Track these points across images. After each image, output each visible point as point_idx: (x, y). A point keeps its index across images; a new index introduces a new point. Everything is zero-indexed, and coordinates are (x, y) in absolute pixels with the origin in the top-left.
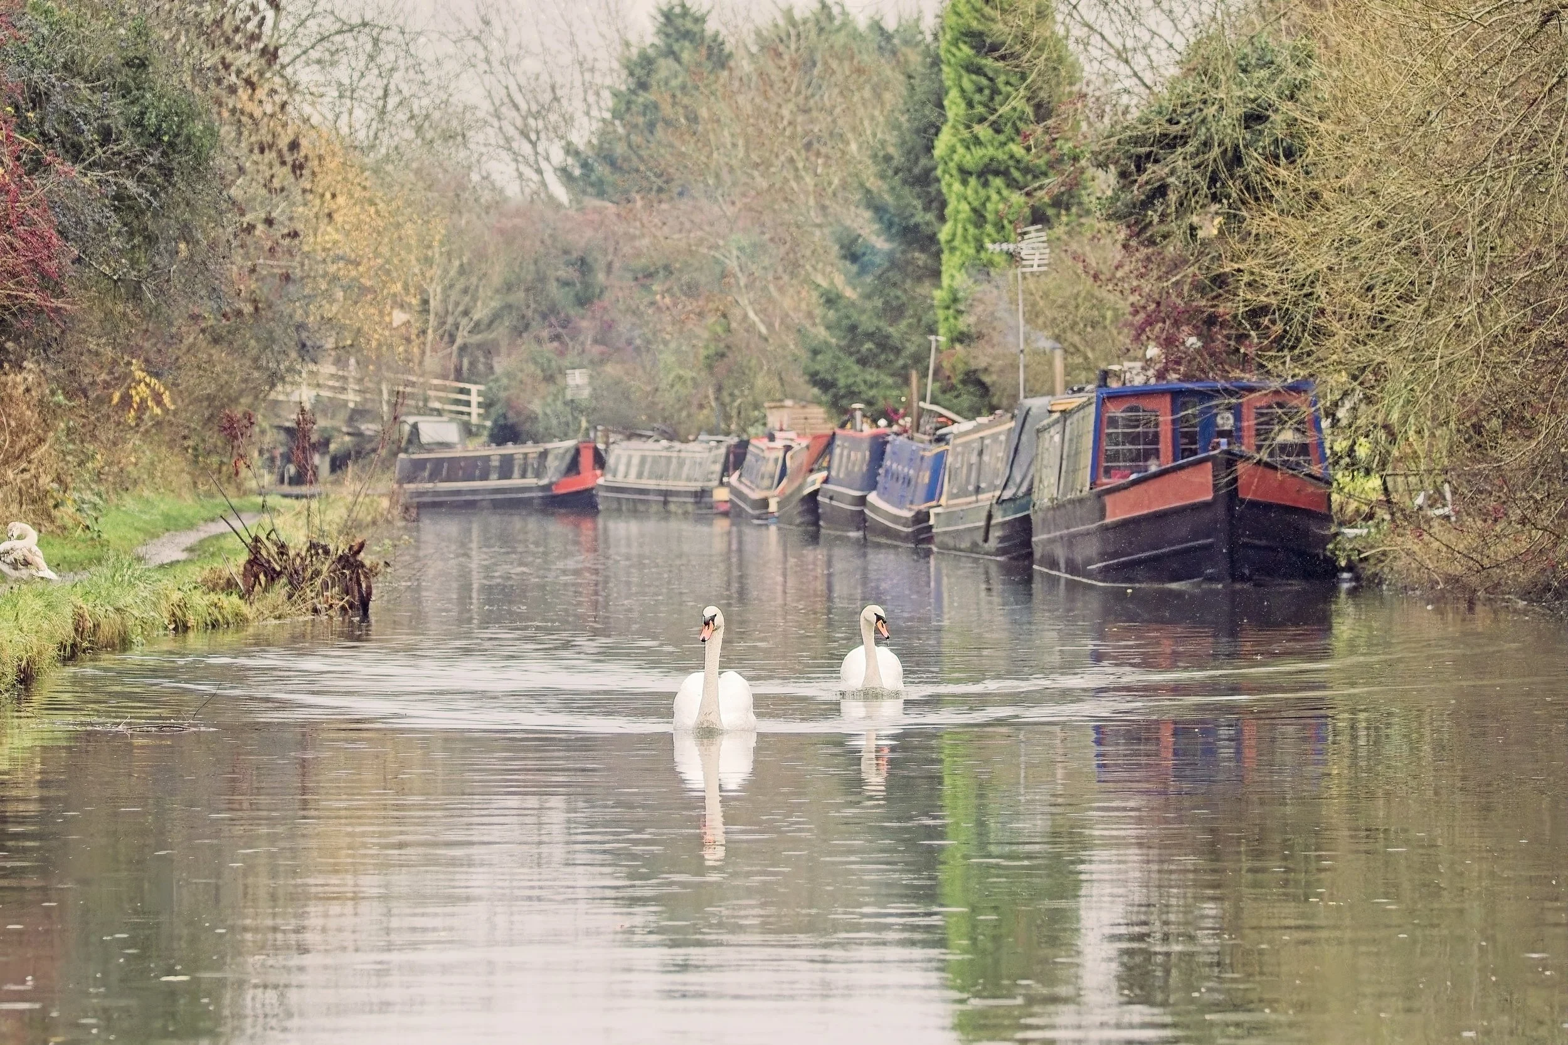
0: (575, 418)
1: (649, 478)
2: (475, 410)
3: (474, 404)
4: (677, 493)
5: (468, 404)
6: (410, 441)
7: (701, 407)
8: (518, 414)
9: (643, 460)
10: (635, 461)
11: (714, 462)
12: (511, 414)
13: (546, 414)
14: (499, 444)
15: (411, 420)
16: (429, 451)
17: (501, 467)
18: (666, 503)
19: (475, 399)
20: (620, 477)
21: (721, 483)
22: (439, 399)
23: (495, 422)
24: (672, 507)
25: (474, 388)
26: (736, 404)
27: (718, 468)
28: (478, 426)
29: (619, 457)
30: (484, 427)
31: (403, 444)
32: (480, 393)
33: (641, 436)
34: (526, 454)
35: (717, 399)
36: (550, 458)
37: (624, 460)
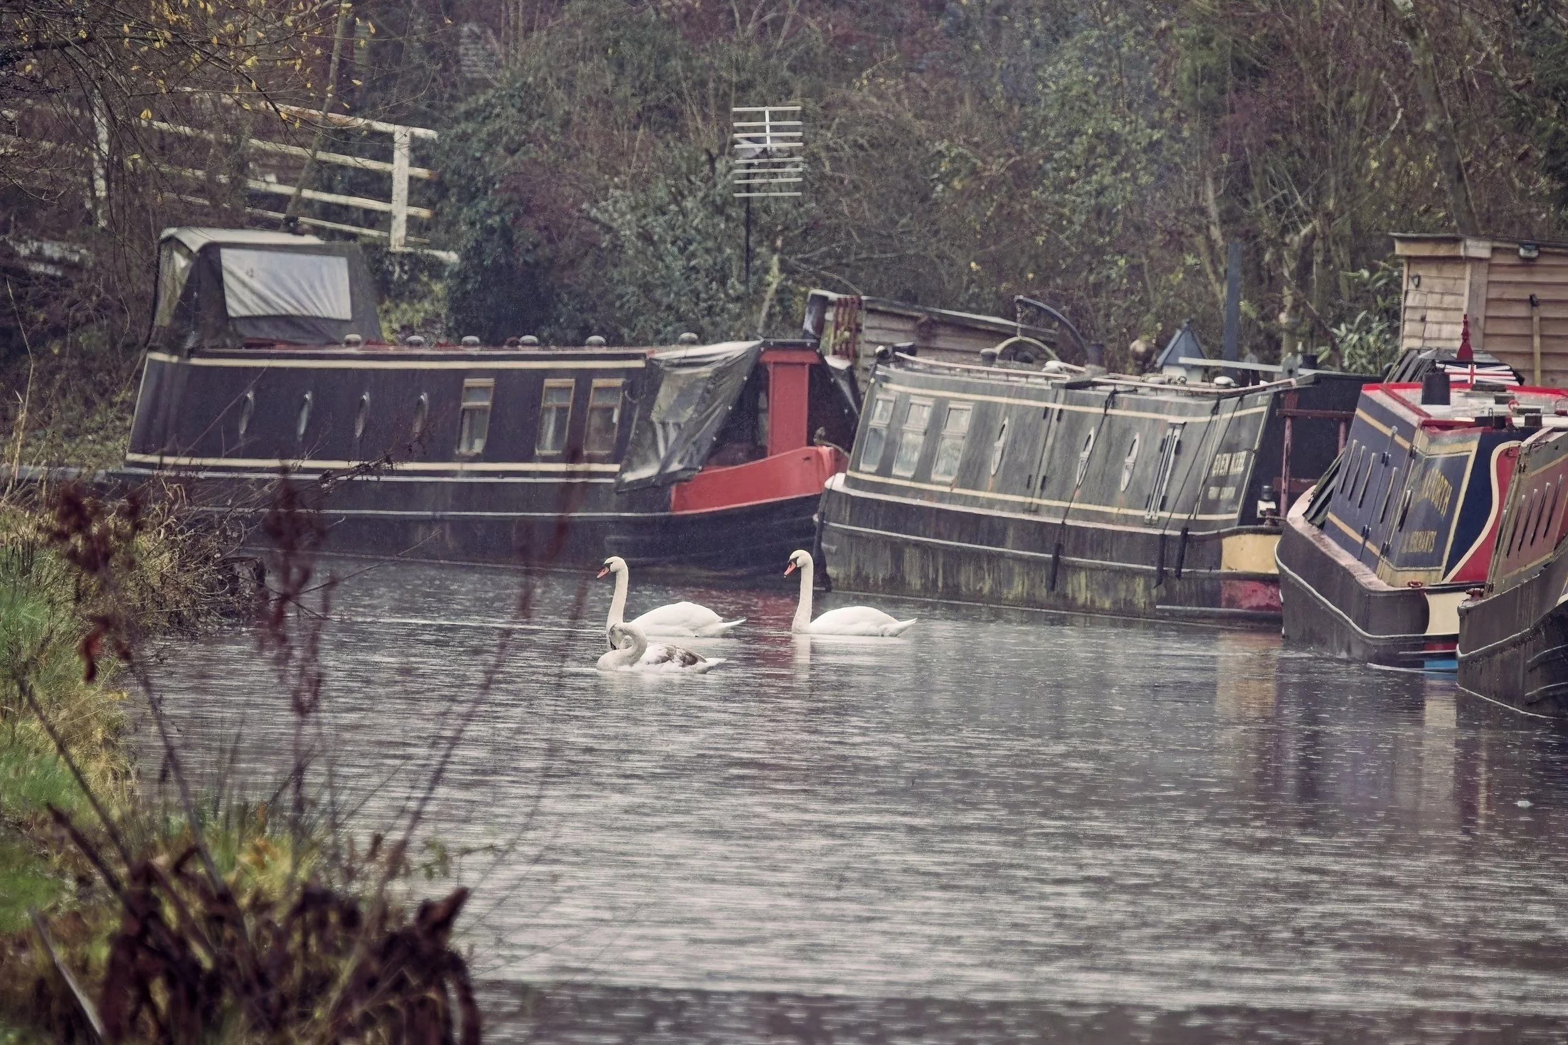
0: (748, 255)
1: (1004, 486)
2: (400, 208)
3: (400, 188)
4: (1100, 542)
5: (380, 187)
6: (186, 311)
7: (1177, 242)
8: (552, 233)
9: (984, 420)
10: (960, 424)
11: (1229, 447)
12: (528, 233)
13: (646, 237)
14: (492, 339)
15: (196, 238)
16: (257, 347)
17: (496, 413)
18: (1057, 572)
19: (401, 169)
20: (902, 474)
21: (1250, 521)
22: (287, 169)
23: (472, 255)
24: (1080, 588)
25: (401, 134)
26: (1295, 240)
27: (1240, 464)
28: (417, 264)
29: (901, 410)
30: (436, 268)
31: (164, 317)
32: (420, 154)
33: (965, 328)
34: (584, 377)
35: (1228, 218)
36: (665, 397)
37: (919, 418)
